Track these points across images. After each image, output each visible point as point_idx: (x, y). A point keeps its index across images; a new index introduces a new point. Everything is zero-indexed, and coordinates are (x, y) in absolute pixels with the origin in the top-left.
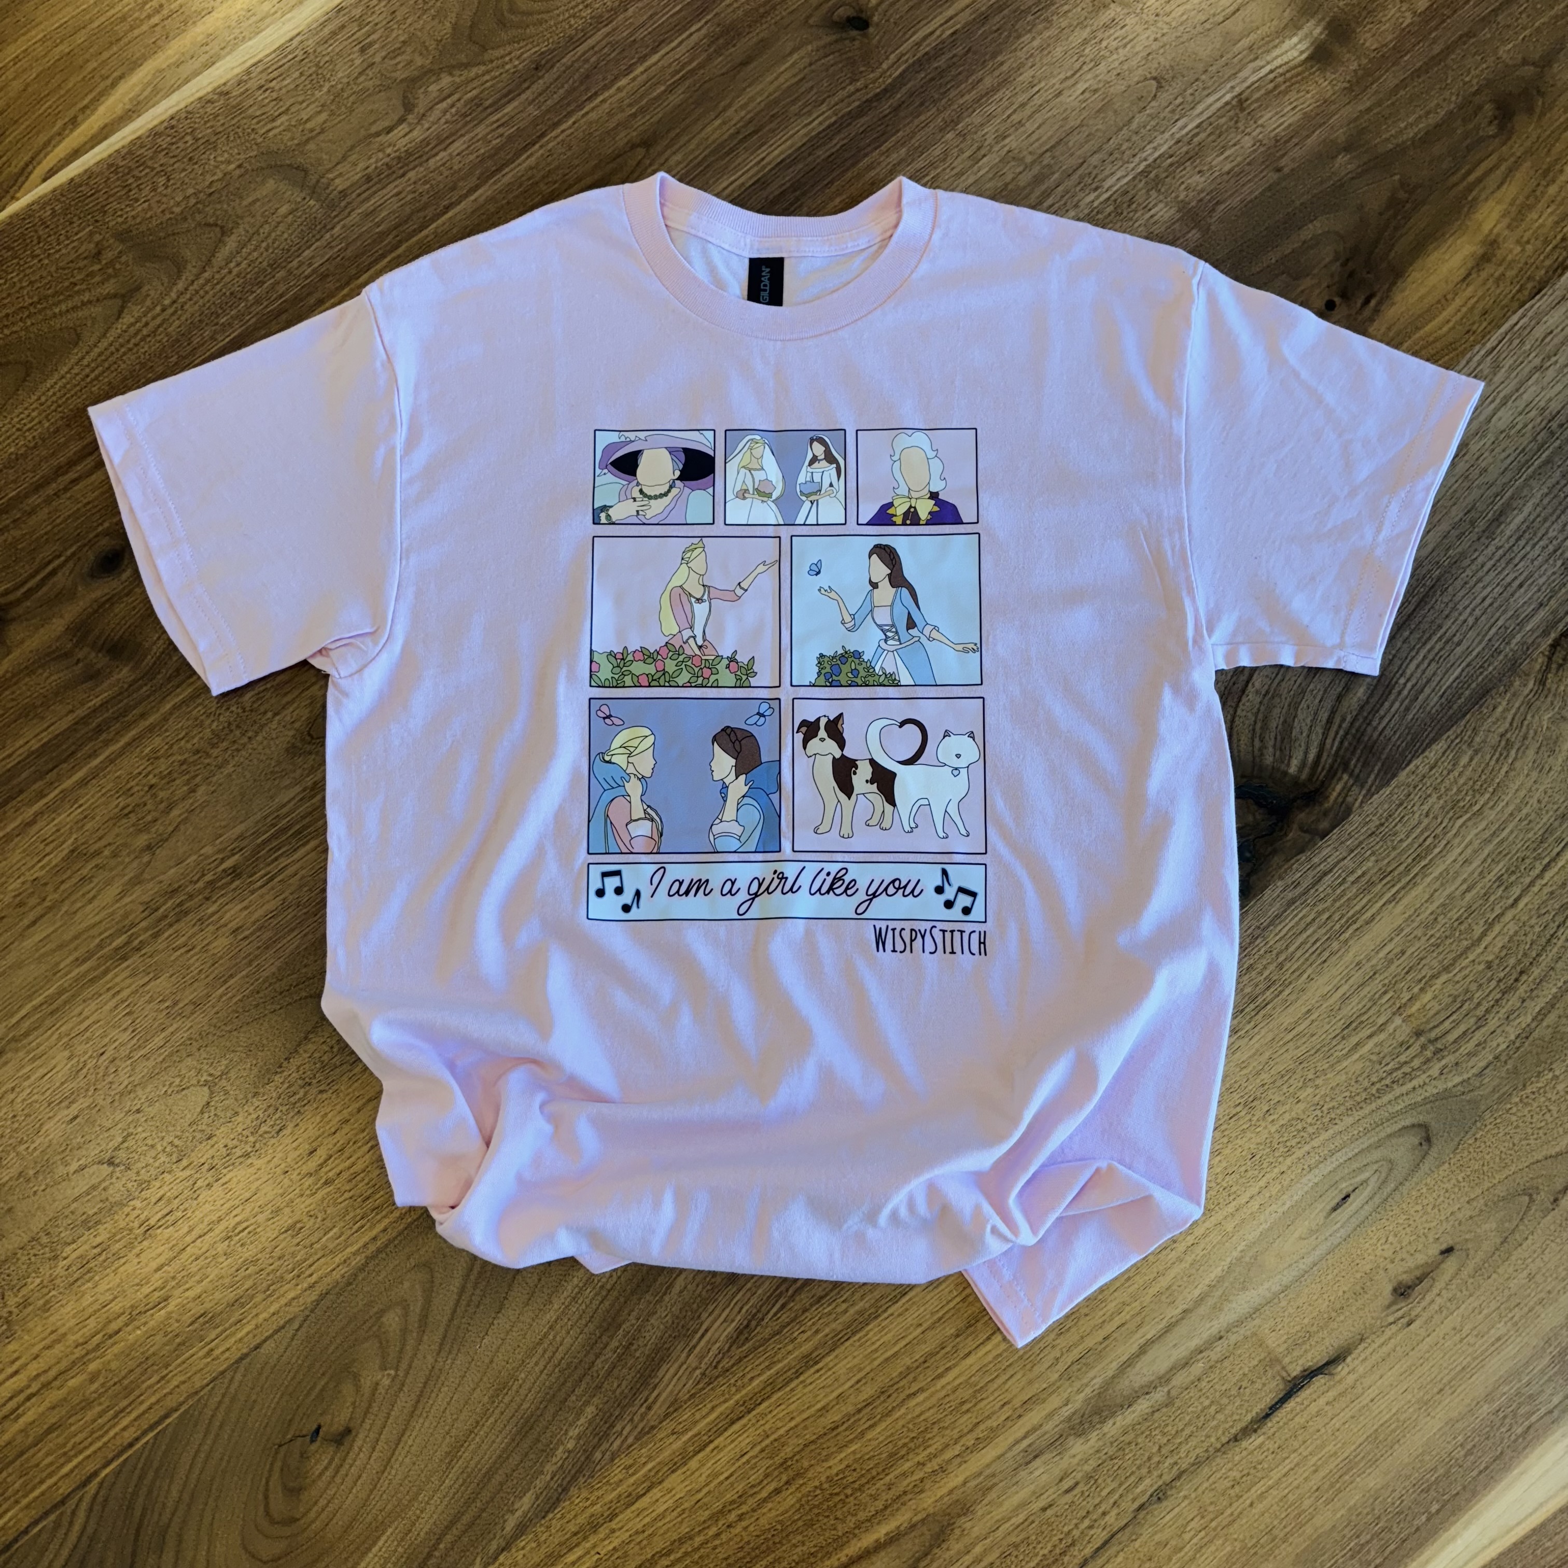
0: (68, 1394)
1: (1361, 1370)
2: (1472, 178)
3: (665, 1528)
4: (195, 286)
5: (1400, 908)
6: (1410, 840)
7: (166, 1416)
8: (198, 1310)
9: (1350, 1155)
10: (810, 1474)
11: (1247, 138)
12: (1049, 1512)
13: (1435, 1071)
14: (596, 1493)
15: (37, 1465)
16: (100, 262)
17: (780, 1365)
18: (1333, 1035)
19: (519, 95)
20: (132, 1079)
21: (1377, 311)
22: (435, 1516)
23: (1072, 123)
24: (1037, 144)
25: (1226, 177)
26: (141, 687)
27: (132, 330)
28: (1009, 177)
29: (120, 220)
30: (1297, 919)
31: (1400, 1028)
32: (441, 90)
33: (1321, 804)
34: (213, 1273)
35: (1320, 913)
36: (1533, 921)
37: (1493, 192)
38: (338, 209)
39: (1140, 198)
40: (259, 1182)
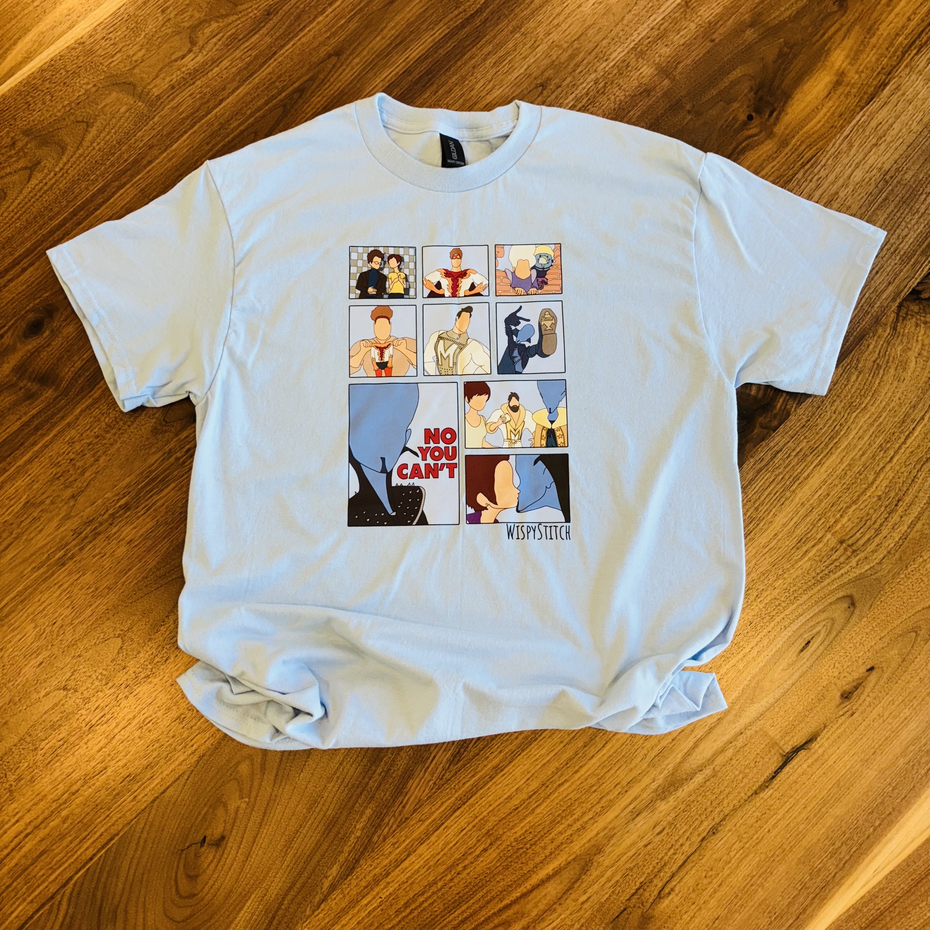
0: (51, 831)
1: (826, 745)
2: (826, 37)
3: (419, 878)
4: (74, 159)
5: (824, 468)
6: (826, 428)
7: (112, 839)
8: (125, 773)
9: (808, 617)
10: (504, 838)
11: (692, 24)
12: (649, 847)
13: (854, 563)
14: (376, 861)
15: (35, 876)
16: (14, 149)
17: (481, 774)
18: (791, 547)
19: (259, 30)
20: (73, 637)
21: (777, 119)
22: (280, 884)
23: (589, 23)
24: (569, 36)
25: (682, 48)
26: (60, 401)
27: (37, 188)
28: (554, 57)
29: (25, 123)
30: (763, 480)
31: (831, 540)
32: (212, 32)
33: (772, 411)
34: (133, 749)
35: (777, 476)
36: (903, 469)
37: (839, 45)
38: (156, 107)
39: (633, 63)
40: (157, 692)
